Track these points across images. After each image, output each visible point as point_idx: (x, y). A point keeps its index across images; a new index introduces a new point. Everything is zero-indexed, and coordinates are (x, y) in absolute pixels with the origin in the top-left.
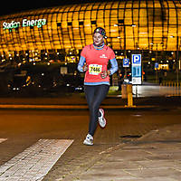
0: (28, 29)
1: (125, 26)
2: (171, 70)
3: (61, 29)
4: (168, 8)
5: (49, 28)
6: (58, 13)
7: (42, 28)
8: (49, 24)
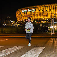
0: (30, 12)
3: (40, 12)
6: (39, 7)
7: (34, 12)
8: (36, 11)
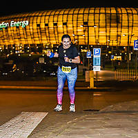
0: (15, 29)
1: (88, 27)
2: (124, 61)
3: (40, 29)
4: (122, 14)
5: (31, 27)
6: (38, 16)
7: (25, 28)
8: (31, 24)
